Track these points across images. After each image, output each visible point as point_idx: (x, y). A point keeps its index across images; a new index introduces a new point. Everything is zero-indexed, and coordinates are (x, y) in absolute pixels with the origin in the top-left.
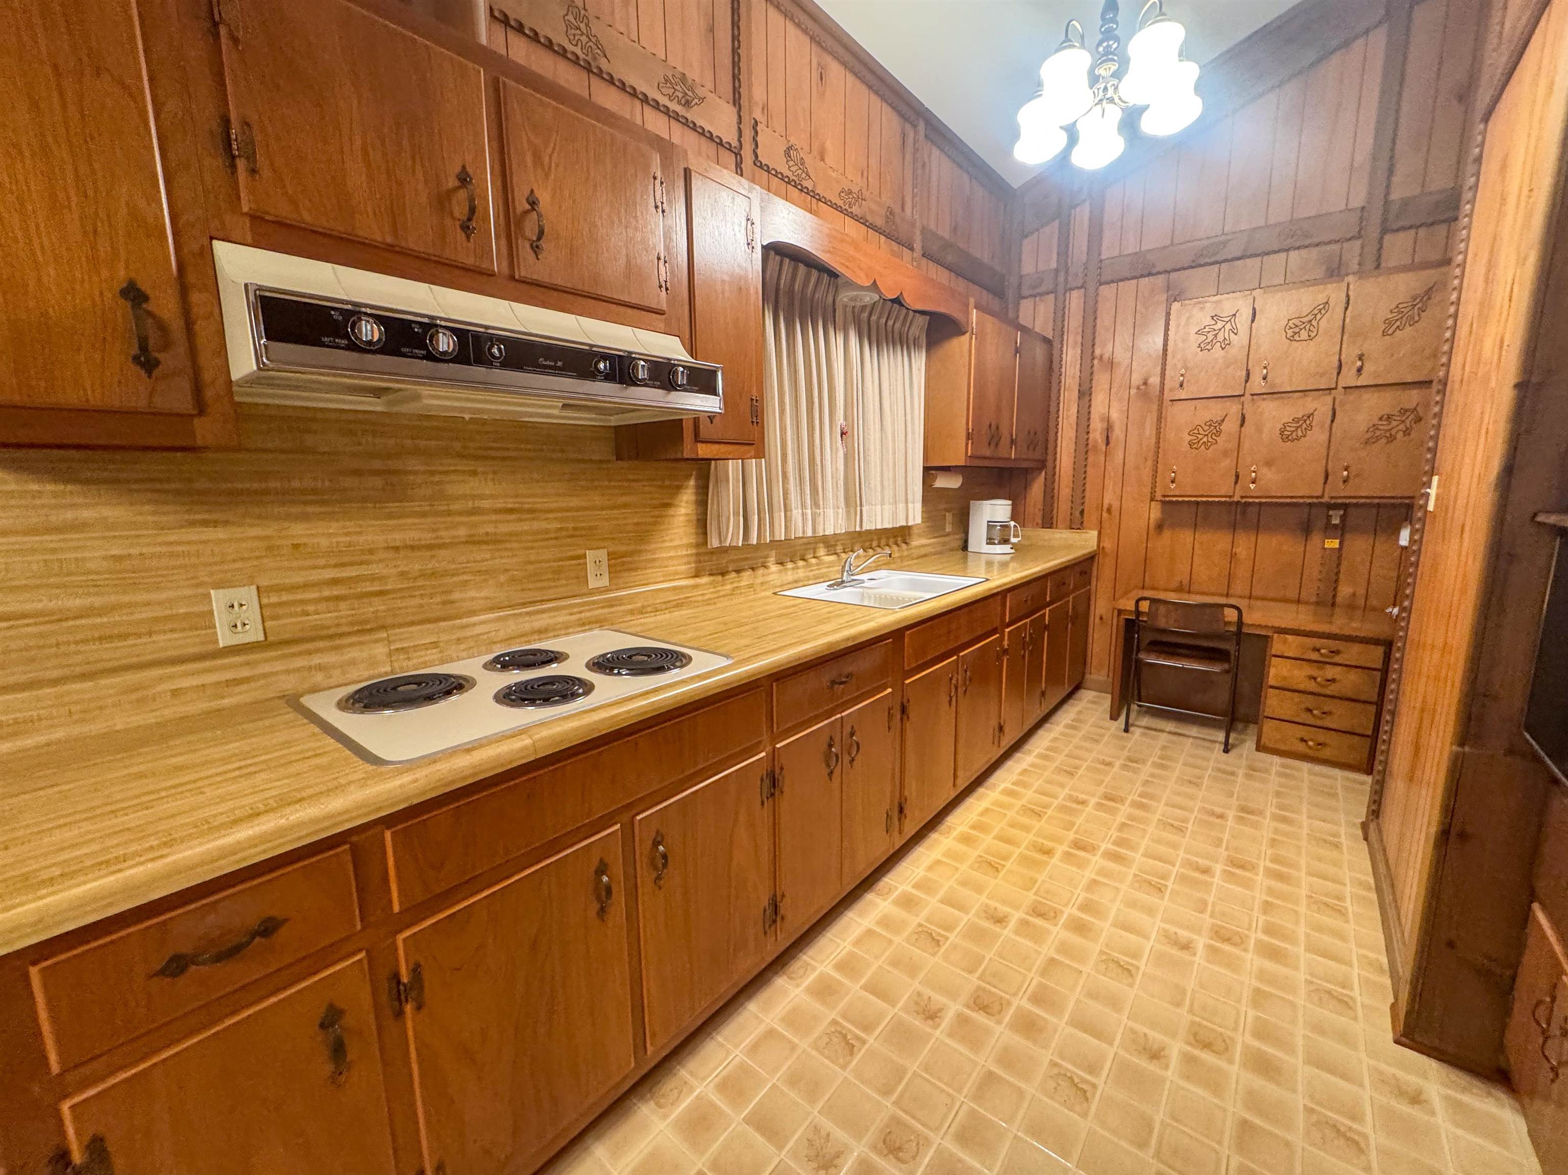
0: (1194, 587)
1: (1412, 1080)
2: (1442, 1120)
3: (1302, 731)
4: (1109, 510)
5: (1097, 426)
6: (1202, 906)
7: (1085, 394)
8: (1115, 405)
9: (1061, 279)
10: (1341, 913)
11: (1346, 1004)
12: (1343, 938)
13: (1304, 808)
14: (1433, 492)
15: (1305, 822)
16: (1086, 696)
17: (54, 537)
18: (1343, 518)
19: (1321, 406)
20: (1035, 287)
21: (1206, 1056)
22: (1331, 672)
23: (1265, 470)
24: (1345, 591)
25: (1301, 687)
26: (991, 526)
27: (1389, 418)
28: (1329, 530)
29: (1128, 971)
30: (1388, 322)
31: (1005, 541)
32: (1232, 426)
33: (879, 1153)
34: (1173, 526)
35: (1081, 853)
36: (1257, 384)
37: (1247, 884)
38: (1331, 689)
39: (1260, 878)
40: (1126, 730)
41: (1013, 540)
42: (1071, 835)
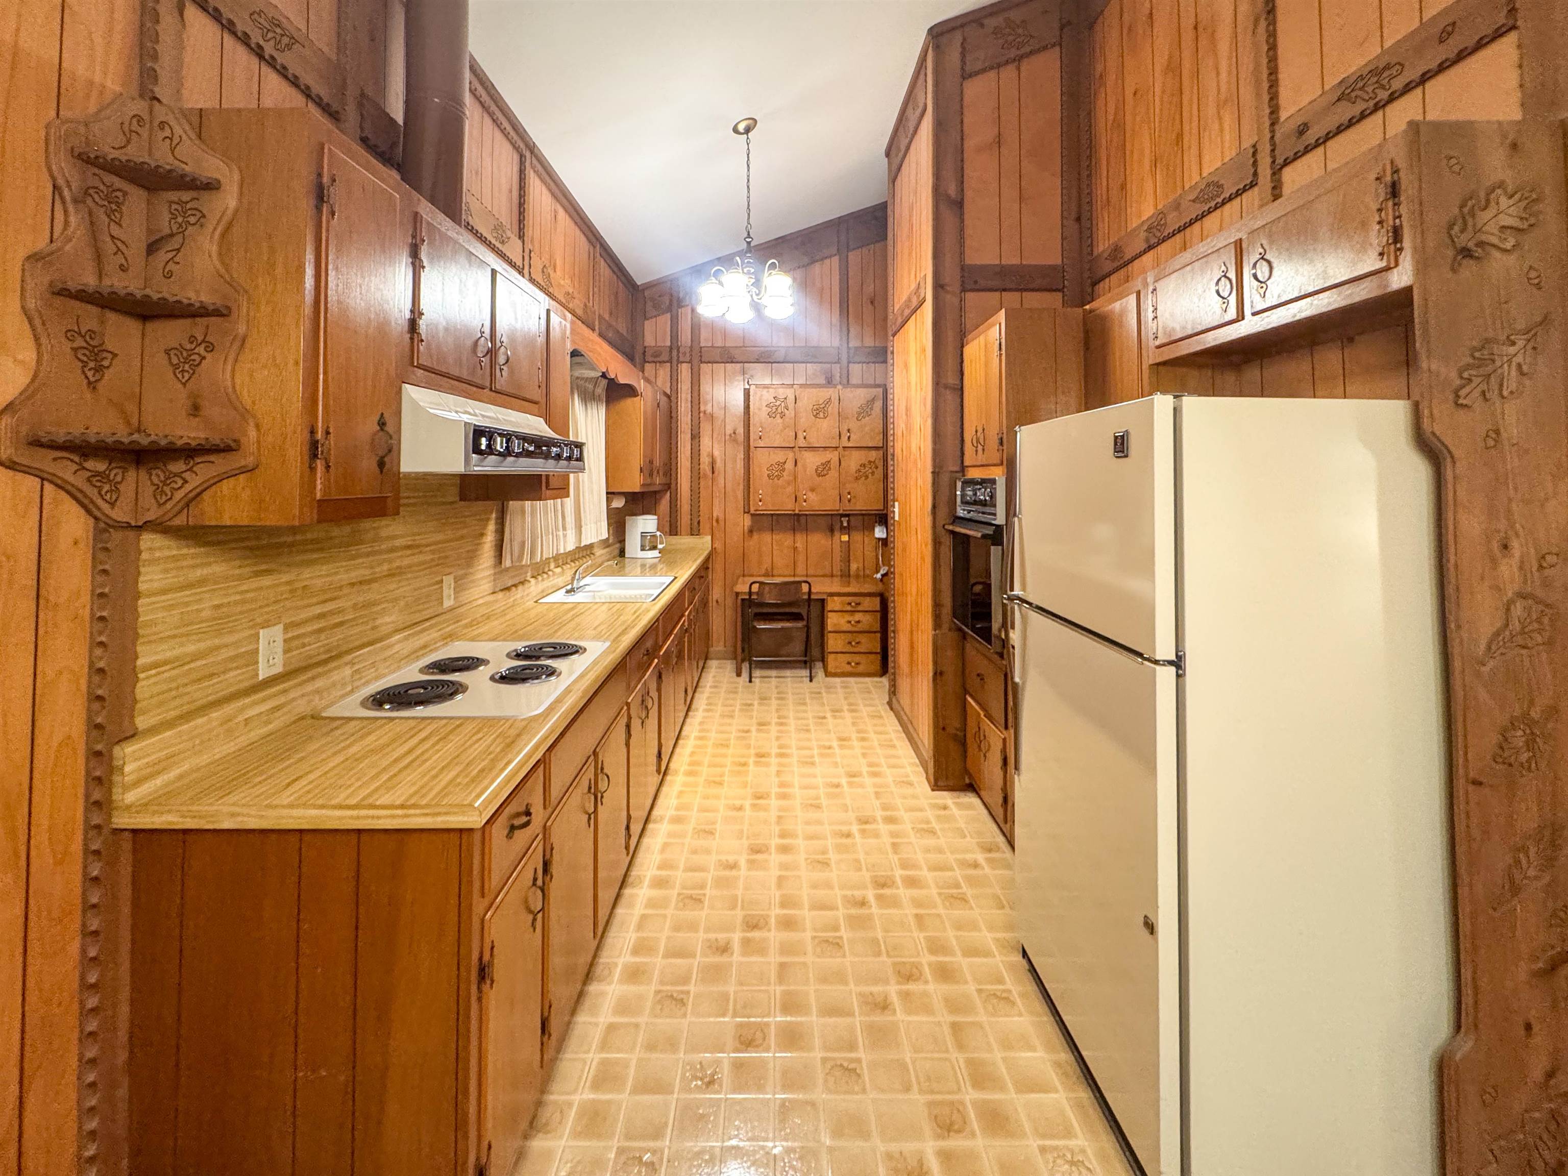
0: (775, 572)
1: (940, 802)
2: (955, 811)
3: (848, 657)
4: (717, 521)
5: (705, 460)
6: (836, 764)
7: (695, 437)
8: (716, 445)
9: (675, 353)
10: (894, 746)
11: (911, 784)
12: (898, 757)
13: (860, 702)
14: (896, 510)
15: (864, 711)
16: (713, 664)
17: (188, 593)
18: (848, 522)
19: (833, 456)
20: (656, 356)
21: (867, 827)
22: (858, 616)
23: (810, 494)
24: (854, 566)
25: (844, 629)
26: (643, 535)
27: (864, 465)
28: (843, 530)
29: (818, 807)
30: (859, 414)
31: (654, 548)
32: (789, 465)
33: (748, 931)
34: (760, 530)
35: (763, 759)
36: (801, 442)
37: (851, 748)
38: (860, 627)
39: (855, 743)
40: (750, 681)
41: (660, 546)
42: (752, 751)
